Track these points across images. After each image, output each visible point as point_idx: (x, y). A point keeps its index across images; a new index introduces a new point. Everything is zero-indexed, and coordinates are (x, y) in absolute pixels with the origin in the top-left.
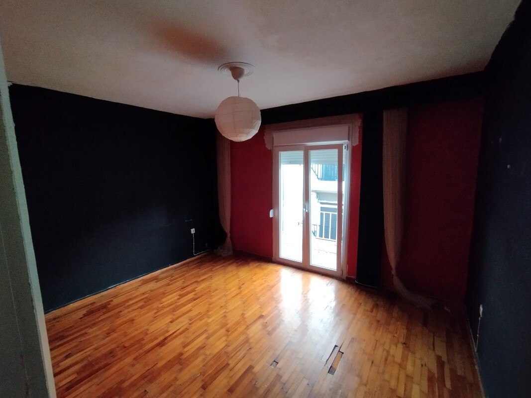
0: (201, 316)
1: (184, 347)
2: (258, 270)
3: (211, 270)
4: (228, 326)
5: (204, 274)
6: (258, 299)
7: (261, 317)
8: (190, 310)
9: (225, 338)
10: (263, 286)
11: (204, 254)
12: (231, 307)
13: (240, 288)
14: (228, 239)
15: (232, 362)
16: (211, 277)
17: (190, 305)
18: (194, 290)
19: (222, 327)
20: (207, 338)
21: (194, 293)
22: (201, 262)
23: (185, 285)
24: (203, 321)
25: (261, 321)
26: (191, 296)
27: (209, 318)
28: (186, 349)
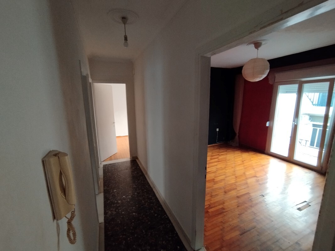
0: (222, 169)
1: (215, 177)
2: (254, 156)
3: (226, 151)
4: (236, 176)
5: (222, 152)
6: (254, 169)
7: (255, 176)
8: (216, 165)
9: (235, 179)
10: (257, 164)
11: (222, 143)
12: (237, 168)
13: (243, 162)
14: (237, 137)
15: (238, 189)
16: (226, 154)
17: (216, 163)
18: (217, 158)
19: (233, 175)
20: (226, 177)
21: (217, 159)
22: (220, 147)
23: (213, 155)
24: (223, 171)
25: (255, 178)
26: (216, 160)
27: (226, 170)
28: (216, 178)
